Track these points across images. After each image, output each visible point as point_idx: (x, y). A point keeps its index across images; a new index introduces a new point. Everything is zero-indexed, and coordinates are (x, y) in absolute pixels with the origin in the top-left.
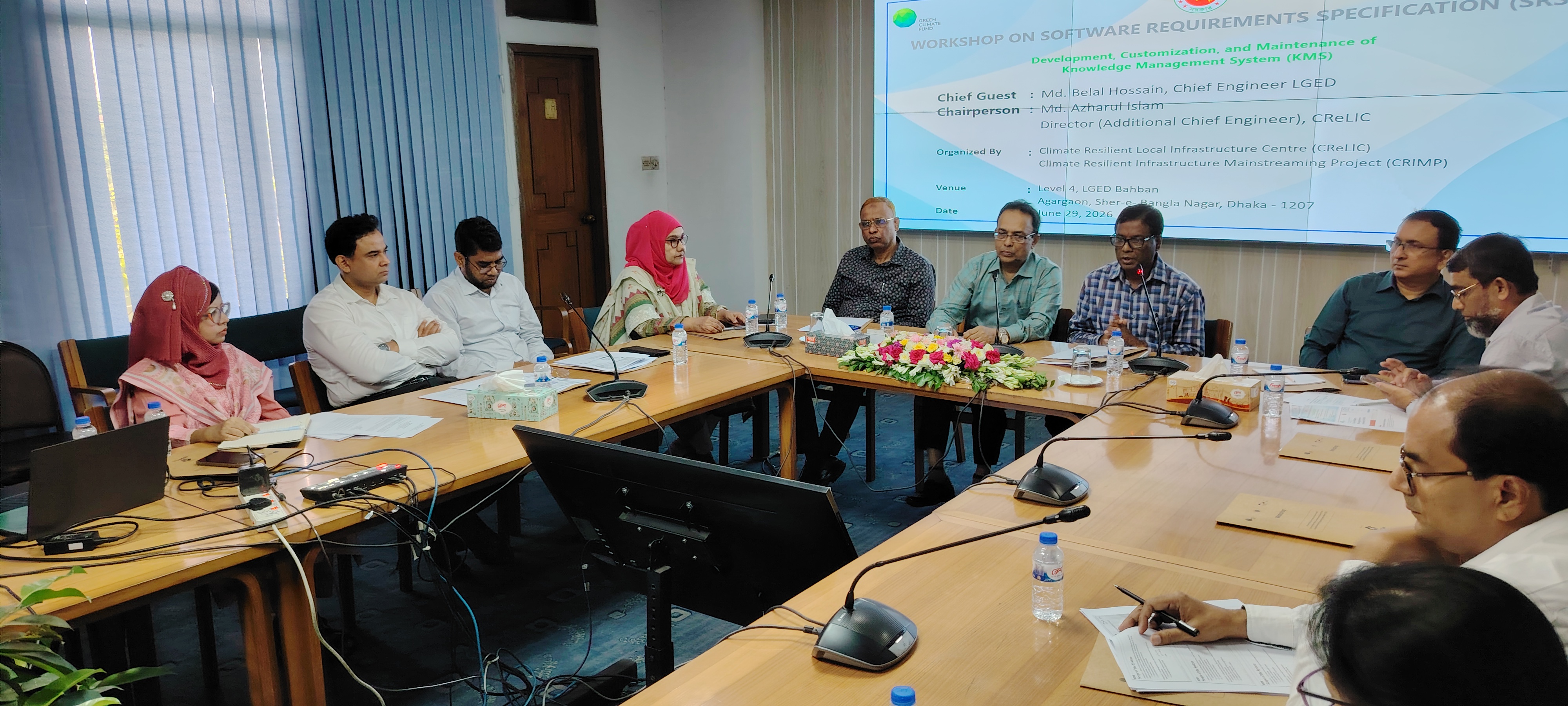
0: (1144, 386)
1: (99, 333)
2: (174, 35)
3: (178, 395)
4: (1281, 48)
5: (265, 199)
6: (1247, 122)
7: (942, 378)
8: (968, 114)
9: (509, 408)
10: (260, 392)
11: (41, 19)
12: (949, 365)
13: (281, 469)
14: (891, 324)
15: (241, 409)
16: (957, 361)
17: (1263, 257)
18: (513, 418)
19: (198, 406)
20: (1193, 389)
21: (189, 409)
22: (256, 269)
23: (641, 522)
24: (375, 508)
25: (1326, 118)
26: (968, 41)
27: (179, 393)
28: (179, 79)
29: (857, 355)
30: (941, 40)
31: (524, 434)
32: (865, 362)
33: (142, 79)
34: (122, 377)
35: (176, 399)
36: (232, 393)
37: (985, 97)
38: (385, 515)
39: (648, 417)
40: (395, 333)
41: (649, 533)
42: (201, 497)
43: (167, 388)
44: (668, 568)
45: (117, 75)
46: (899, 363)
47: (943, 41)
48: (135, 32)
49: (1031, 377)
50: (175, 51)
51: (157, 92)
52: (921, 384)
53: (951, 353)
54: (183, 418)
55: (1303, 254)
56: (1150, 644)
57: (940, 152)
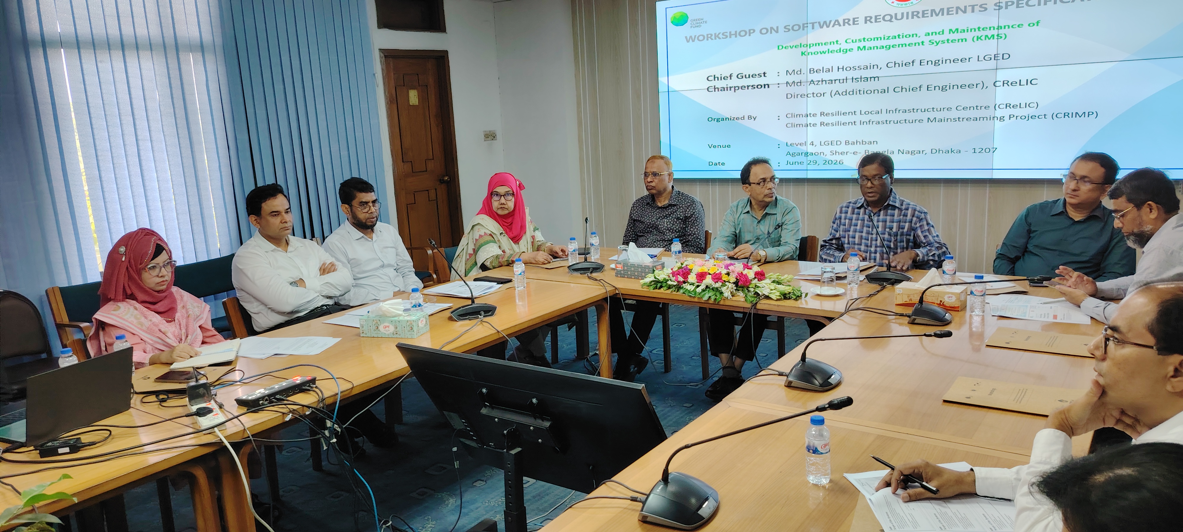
0: (876, 294)
1: (77, 281)
2: (126, 53)
3: (138, 328)
4: (967, 31)
5: (200, 174)
6: (943, 89)
7: (722, 293)
8: (730, 90)
9: (392, 329)
10: (201, 323)
11: (25, 44)
12: (726, 283)
13: (220, 383)
14: (679, 252)
15: (187, 337)
16: (733, 279)
17: (960, 191)
18: (395, 336)
19: (154, 336)
20: (915, 295)
21: (148, 338)
22: (194, 227)
23: (497, 415)
24: (293, 411)
25: (1004, 83)
26: (728, 34)
27: (139, 326)
28: (131, 85)
29: (655, 278)
30: (707, 35)
31: (404, 349)
32: (662, 282)
33: (103, 87)
34: (96, 316)
35: (136, 331)
36: (180, 325)
37: (742, 77)
38: (301, 416)
39: (498, 332)
40: (302, 274)
41: (505, 423)
42: (159, 408)
43: (130, 323)
44: (520, 449)
45: (84, 85)
46: (688, 283)
47: (709, 36)
48: (97, 52)
49: (790, 291)
50: (128, 64)
51: (115, 96)
52: (706, 298)
53: (728, 274)
54: (143, 345)
55: (990, 187)
56: (901, 501)
57: (710, 119)
